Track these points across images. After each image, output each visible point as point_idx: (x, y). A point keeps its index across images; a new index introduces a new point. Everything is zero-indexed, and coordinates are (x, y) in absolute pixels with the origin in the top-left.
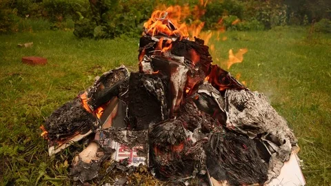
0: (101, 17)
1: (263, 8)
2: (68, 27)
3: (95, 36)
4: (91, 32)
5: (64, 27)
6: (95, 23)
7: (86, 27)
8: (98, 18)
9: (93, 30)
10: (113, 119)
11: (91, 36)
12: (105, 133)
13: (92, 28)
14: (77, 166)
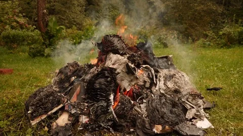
0: (49, 41)
1: (161, 34)
2: (22, 52)
3: (45, 55)
4: (42, 53)
5: (19, 52)
6: (44, 47)
7: (38, 50)
8: (47, 42)
9: (44, 51)
10: (78, 95)
11: (43, 55)
12: (72, 105)
13: (42, 50)
14: (55, 128)
